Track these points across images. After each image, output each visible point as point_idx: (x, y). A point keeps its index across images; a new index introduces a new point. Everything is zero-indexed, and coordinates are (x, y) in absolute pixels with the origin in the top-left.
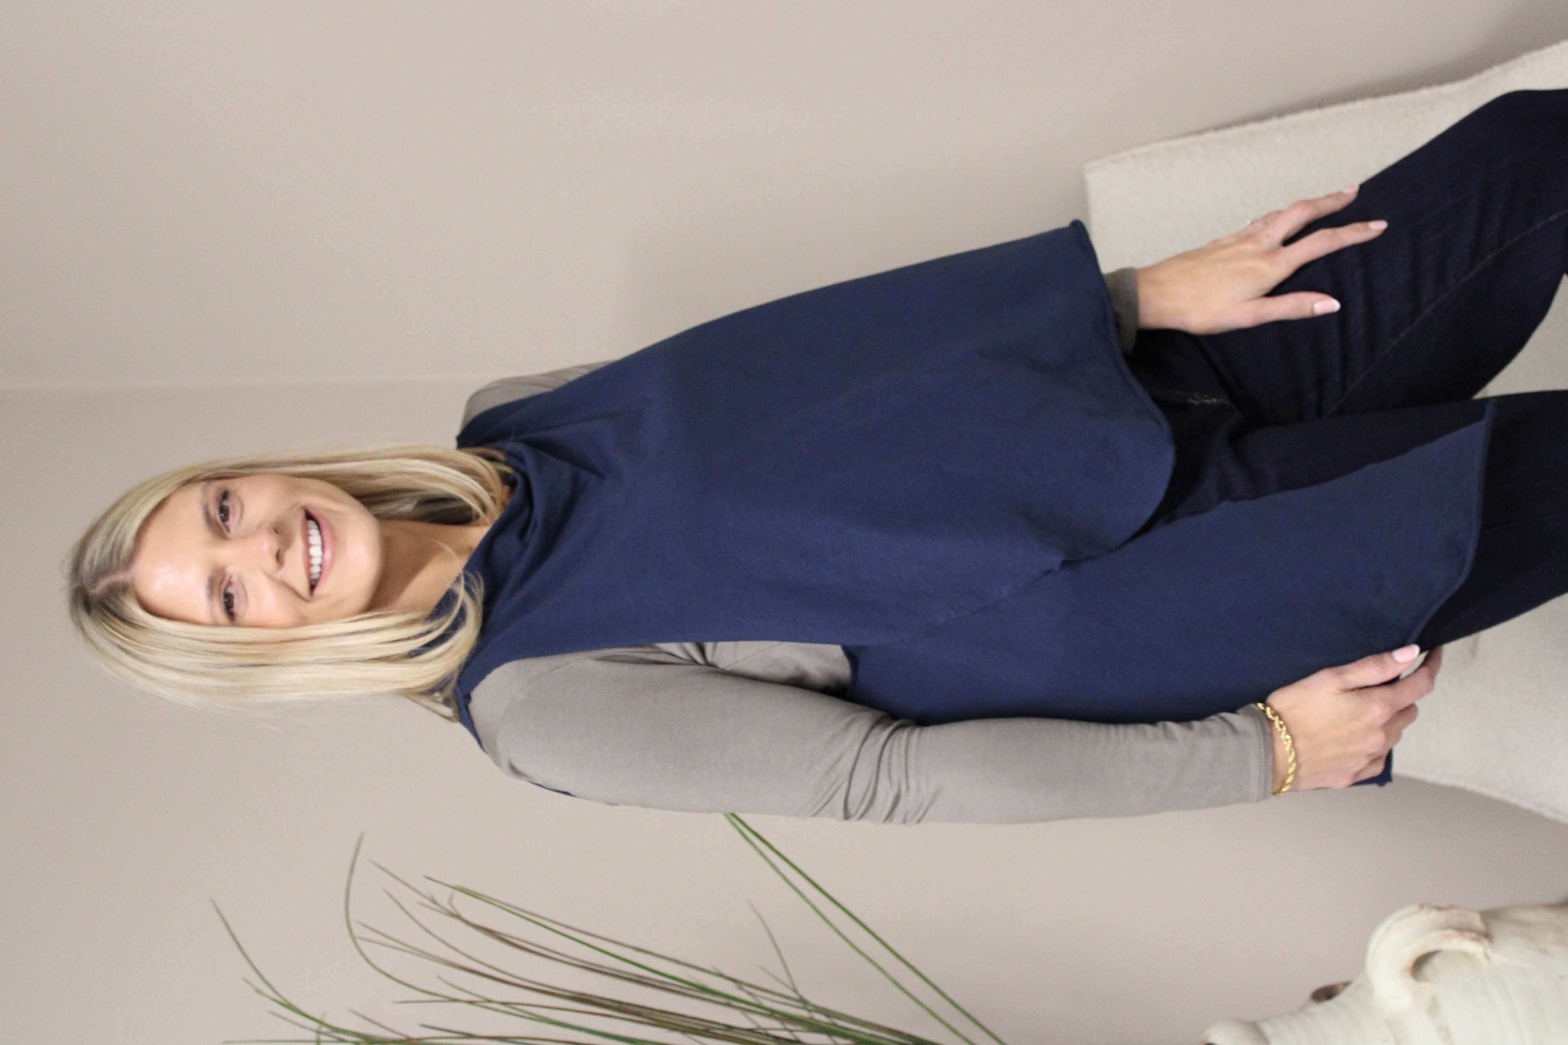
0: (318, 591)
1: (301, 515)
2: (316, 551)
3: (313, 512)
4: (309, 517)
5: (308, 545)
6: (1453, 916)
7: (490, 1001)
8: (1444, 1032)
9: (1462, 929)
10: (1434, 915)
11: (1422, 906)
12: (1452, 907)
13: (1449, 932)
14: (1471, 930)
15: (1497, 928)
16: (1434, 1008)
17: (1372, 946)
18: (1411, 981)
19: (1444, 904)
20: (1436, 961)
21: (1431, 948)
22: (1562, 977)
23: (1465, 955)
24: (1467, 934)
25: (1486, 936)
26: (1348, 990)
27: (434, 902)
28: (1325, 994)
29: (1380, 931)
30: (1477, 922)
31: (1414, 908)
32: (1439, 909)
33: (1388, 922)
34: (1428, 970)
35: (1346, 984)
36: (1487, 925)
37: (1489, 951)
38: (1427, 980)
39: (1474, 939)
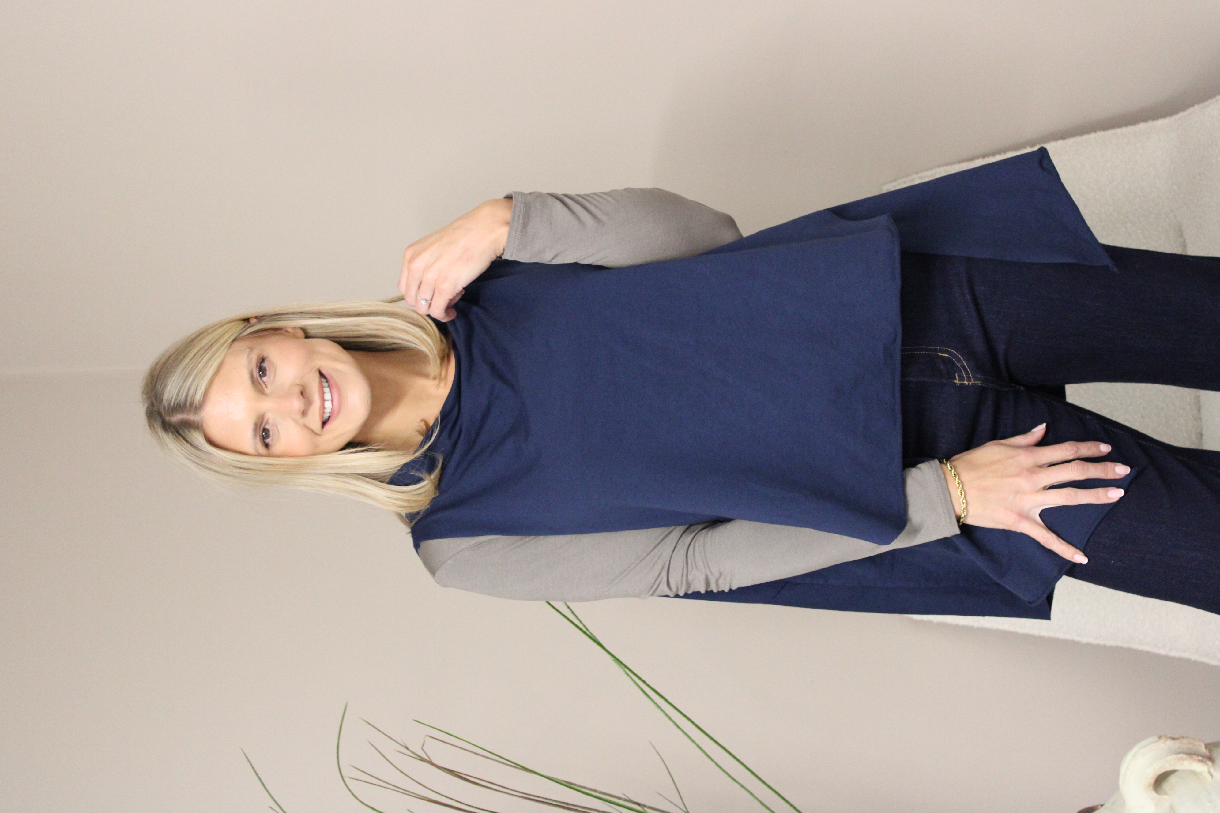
0: (327, 427)
1: (317, 375)
2: (328, 405)
3: (324, 372)
4: (321, 375)
5: (323, 400)
6: (1184, 744)
9: (1191, 754)
10: (1170, 743)
11: (1160, 737)
12: (1183, 737)
13: (1182, 755)
14: (1198, 755)
15: (1217, 753)
17: (1123, 770)
18: (1154, 794)
19: (1176, 736)
20: (1172, 779)
21: (1169, 768)
23: (1193, 772)
24: (1195, 757)
25: (1209, 759)
26: (1106, 806)
27: (407, 748)
29: (1129, 757)
30: (1203, 750)
31: (1155, 738)
32: (1173, 739)
33: (1135, 750)
34: (1166, 785)
36: (1210, 751)
37: (1212, 770)
38: (1166, 794)
39: (1199, 761)
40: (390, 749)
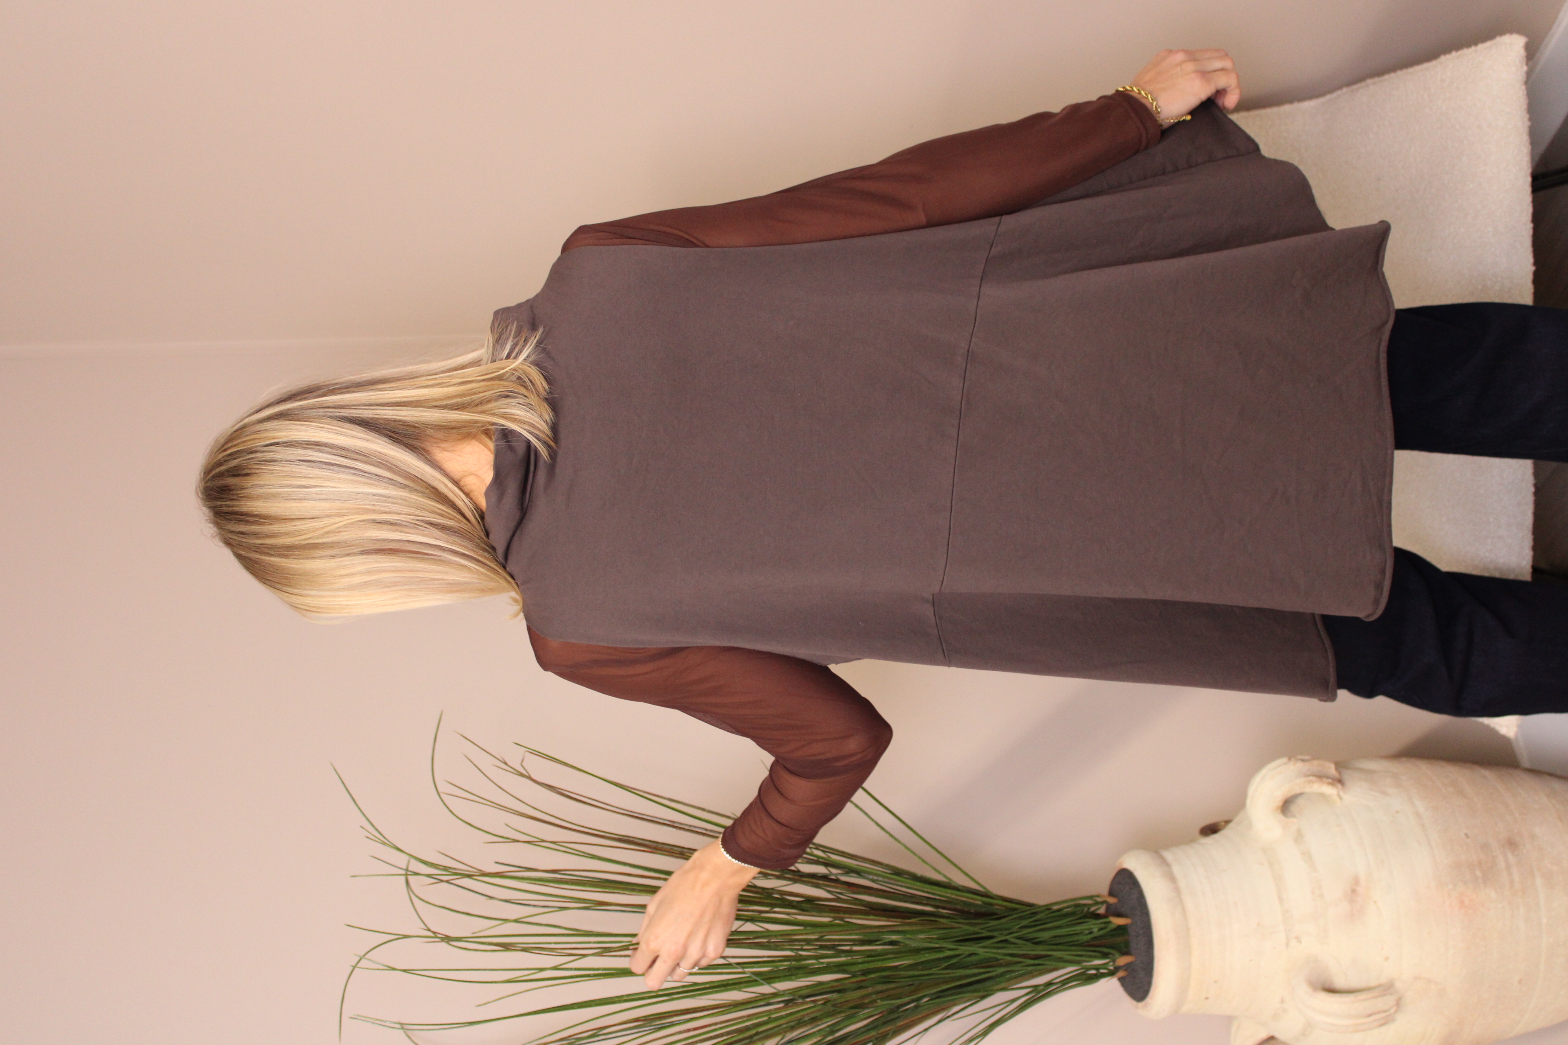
6: (1314, 766)
7: (544, 841)
8: (1307, 856)
9: (1321, 776)
10: (1300, 765)
12: (1312, 757)
13: (1311, 778)
14: (1328, 777)
15: (1347, 775)
16: (1299, 837)
17: (1251, 791)
18: (1282, 817)
19: (1305, 756)
20: (1300, 801)
21: (1296, 792)
22: (1397, 812)
23: (1322, 795)
24: (1325, 780)
25: (1339, 781)
26: (1231, 825)
27: (506, 764)
28: (1211, 830)
29: (1258, 778)
30: (1332, 770)
31: (1285, 760)
32: (1304, 761)
33: (1264, 771)
34: (1294, 808)
35: (1227, 822)
36: (1340, 773)
37: (1341, 793)
38: (1294, 816)
39: (1330, 784)
40: (486, 763)
